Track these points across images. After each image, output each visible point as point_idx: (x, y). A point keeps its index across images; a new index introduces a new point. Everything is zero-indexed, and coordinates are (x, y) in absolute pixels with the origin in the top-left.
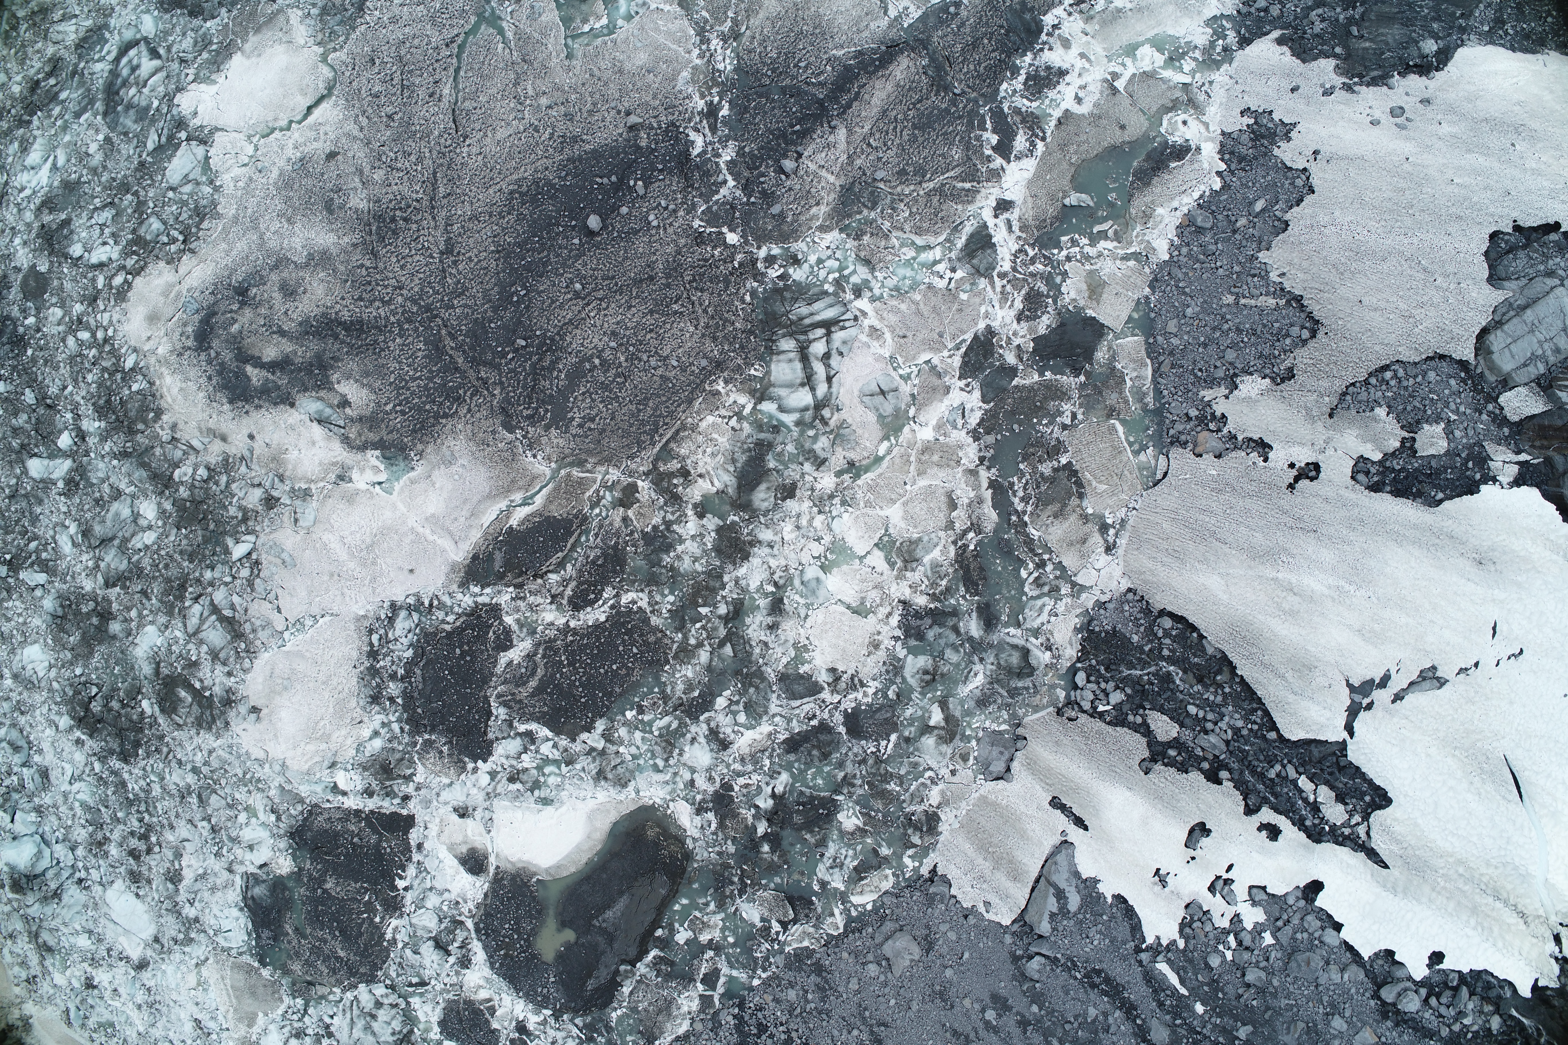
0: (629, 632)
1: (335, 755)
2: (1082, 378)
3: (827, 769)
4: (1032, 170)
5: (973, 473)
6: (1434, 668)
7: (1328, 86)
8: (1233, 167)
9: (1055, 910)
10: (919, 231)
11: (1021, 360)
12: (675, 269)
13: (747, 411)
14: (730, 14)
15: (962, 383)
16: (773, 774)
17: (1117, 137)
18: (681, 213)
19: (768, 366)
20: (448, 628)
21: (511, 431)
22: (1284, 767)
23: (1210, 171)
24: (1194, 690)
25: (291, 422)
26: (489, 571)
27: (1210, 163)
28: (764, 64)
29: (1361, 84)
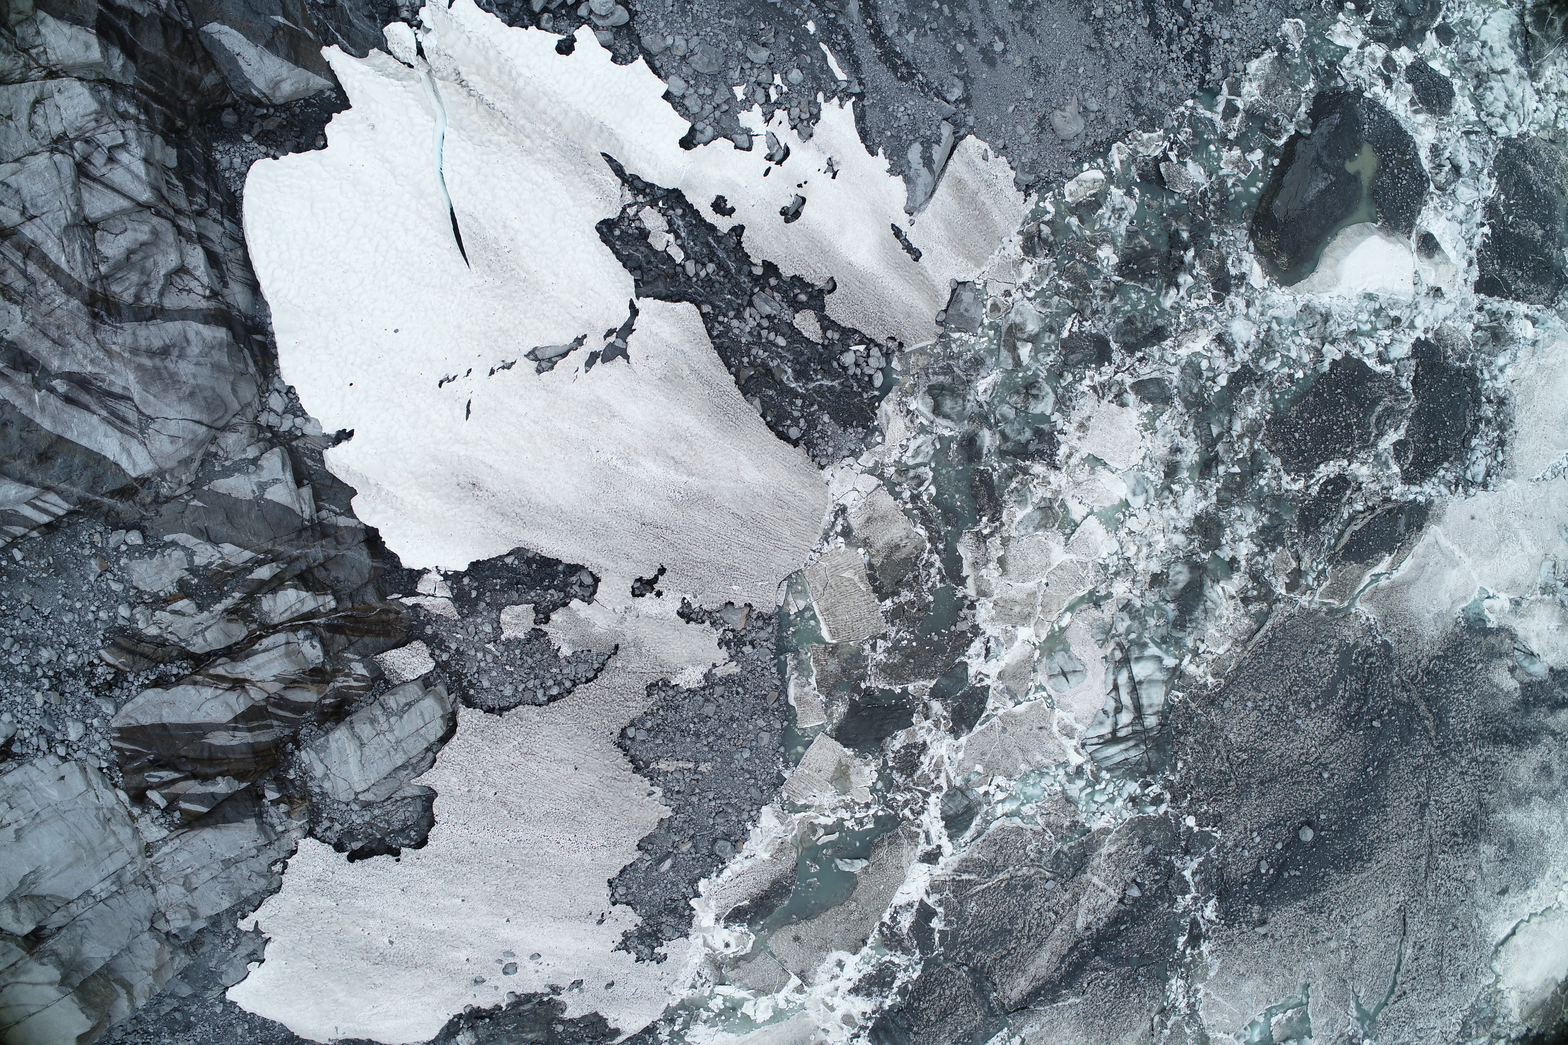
0: (1301, 452)
1: (1534, 353)
2: (863, 686)
3: (1127, 308)
4: (898, 894)
5: (981, 594)
6: (539, 371)
7: (576, 991)
8: (683, 903)
9: (935, 146)
10: (1019, 831)
11: (925, 705)
12: (1242, 792)
13: (1188, 658)
14: (1167, 1032)
15: (987, 682)
16: (1176, 307)
17: (804, 929)
18: (1229, 845)
19: (1166, 702)
20: (1446, 465)
21: (1385, 644)
22: (697, 274)
23: (708, 898)
24: (775, 363)
25: (1554, 655)
26: (1410, 515)
27: (707, 905)
28: (1142, 986)
29: (542, 995)
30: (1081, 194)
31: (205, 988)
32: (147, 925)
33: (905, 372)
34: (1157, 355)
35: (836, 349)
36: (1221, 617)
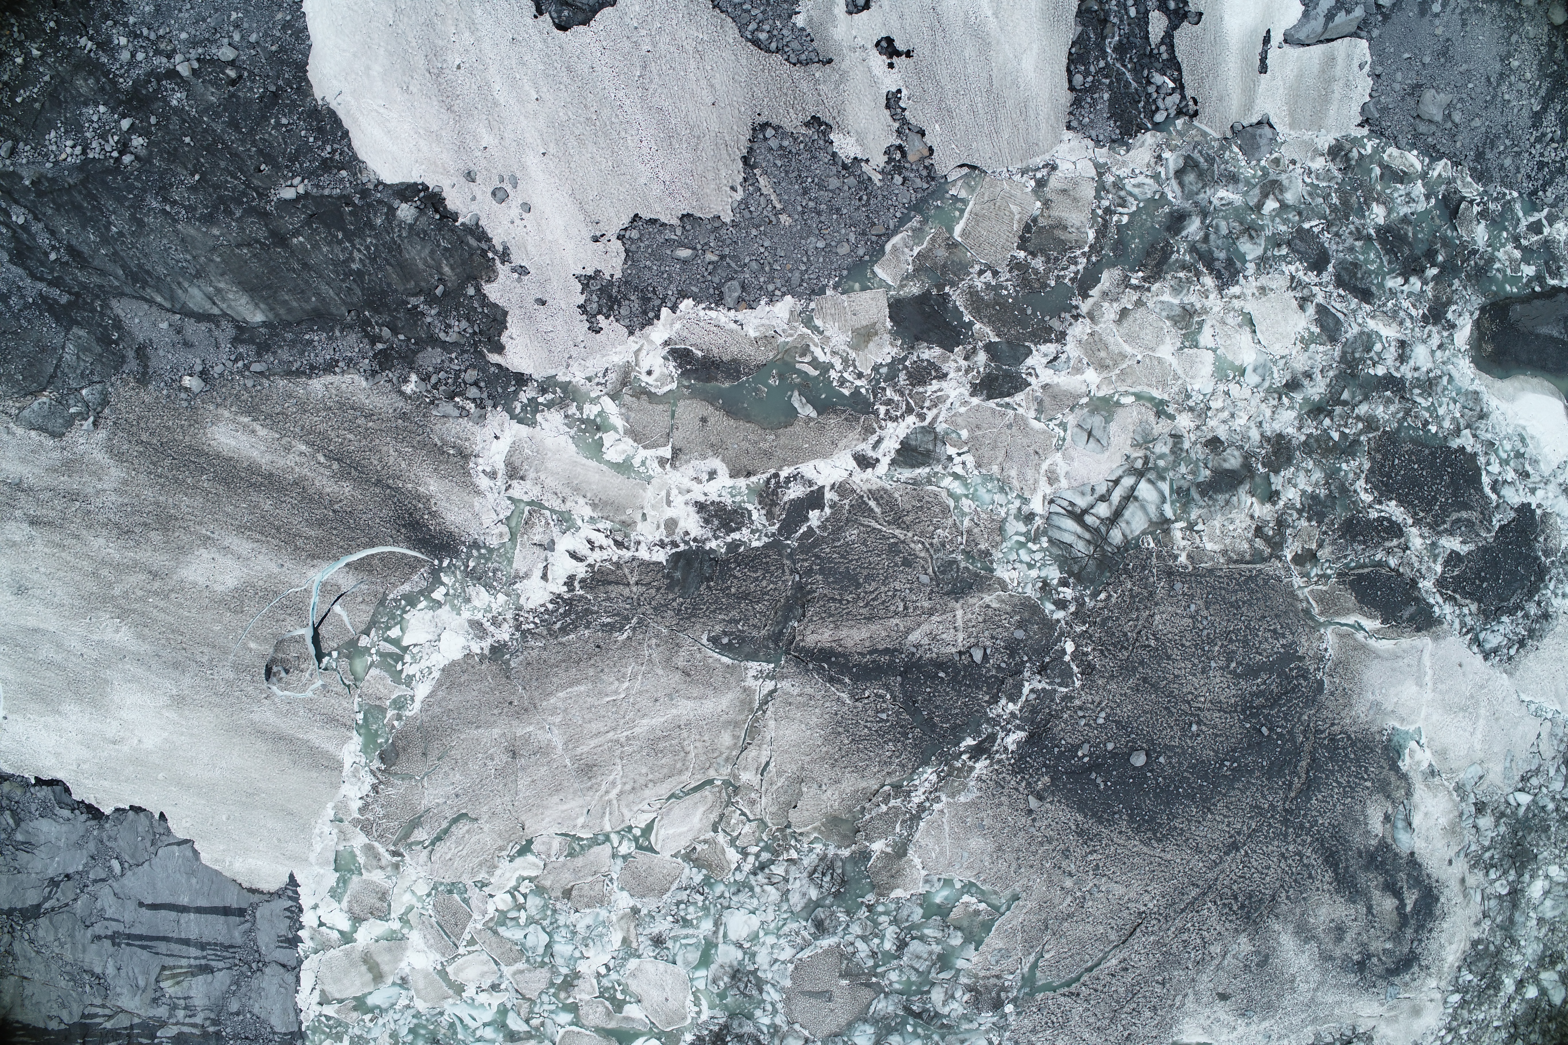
0: (1388, 477)
2: (947, 289)
3: (1361, 257)
4: (811, 464)
7: (516, 275)
8: (657, 302)
9: (1343, 13)
10: (946, 511)
11: (975, 348)
12: (1126, 668)
13: (1182, 524)
14: (884, 808)
15: (1032, 380)
16: (1393, 293)
17: (717, 419)
18: (1077, 702)
19: (1139, 537)
20: (1474, 607)
21: (1321, 683)
23: (680, 318)
24: (1116, 21)
25: (1423, 845)
26: (1419, 612)
27: (672, 324)
28: (905, 746)
29: (492, 248)
30: (1397, 162)
34: (1353, 306)
35: (1156, 64)
36: (1232, 522)
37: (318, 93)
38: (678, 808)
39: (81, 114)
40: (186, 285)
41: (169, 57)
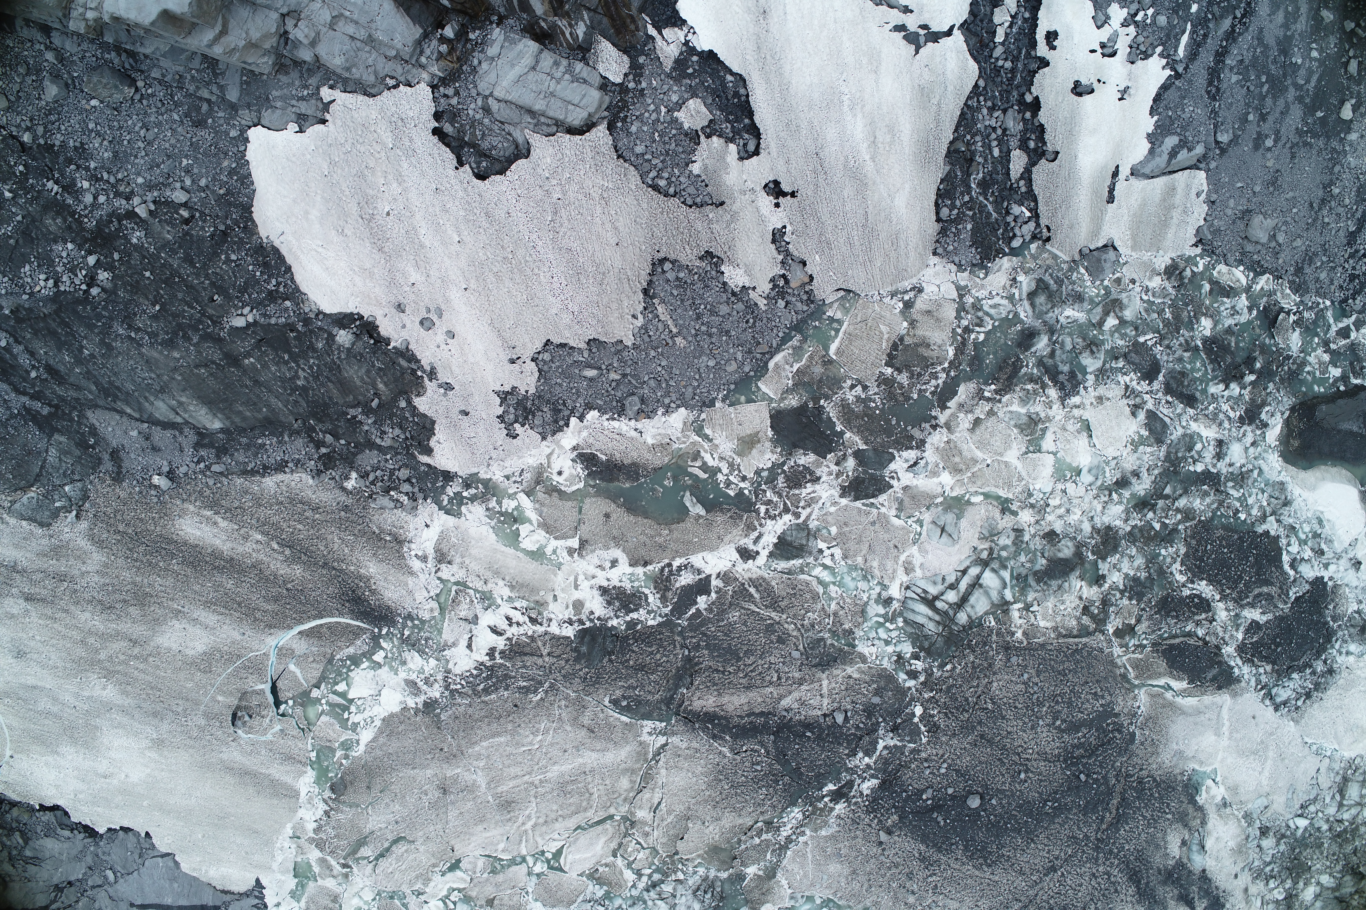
0: (1201, 560)
2: (822, 402)
3: (1188, 366)
4: (700, 555)
5: (948, 426)
7: (442, 391)
8: (567, 413)
9: (1185, 150)
10: (816, 597)
11: (845, 455)
12: (967, 728)
13: (1020, 606)
14: (757, 841)
15: (894, 483)
16: (1214, 398)
17: (619, 515)
18: (923, 755)
19: (982, 617)
20: (1269, 668)
21: (1133, 735)
22: (997, 59)
23: (586, 427)
24: (981, 160)
25: (1214, 863)
26: (1221, 673)
27: (580, 432)
28: (776, 791)
29: (421, 368)
30: (1225, 278)
31: (249, 106)
32: (285, 10)
33: (1034, 257)
34: (1179, 411)
35: (1015, 196)
36: (1063, 603)
37: (263, 232)
38: (584, 838)
39: (51, 250)
40: (152, 399)
41: (128, 198)
